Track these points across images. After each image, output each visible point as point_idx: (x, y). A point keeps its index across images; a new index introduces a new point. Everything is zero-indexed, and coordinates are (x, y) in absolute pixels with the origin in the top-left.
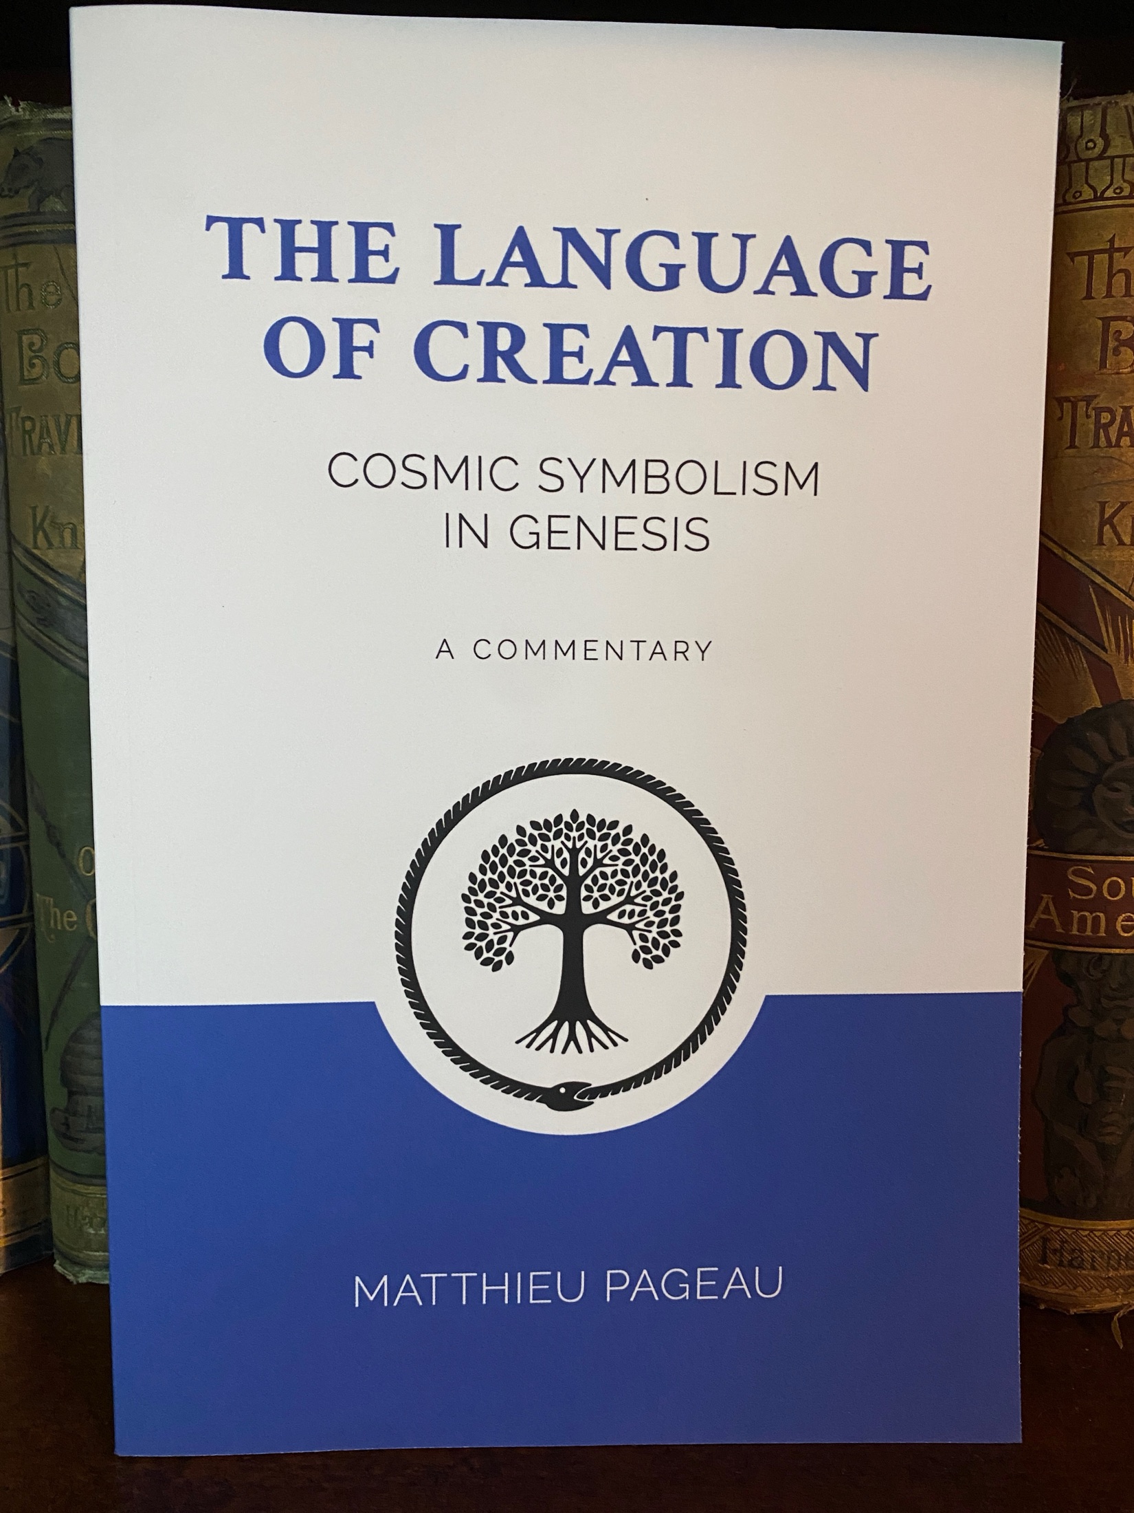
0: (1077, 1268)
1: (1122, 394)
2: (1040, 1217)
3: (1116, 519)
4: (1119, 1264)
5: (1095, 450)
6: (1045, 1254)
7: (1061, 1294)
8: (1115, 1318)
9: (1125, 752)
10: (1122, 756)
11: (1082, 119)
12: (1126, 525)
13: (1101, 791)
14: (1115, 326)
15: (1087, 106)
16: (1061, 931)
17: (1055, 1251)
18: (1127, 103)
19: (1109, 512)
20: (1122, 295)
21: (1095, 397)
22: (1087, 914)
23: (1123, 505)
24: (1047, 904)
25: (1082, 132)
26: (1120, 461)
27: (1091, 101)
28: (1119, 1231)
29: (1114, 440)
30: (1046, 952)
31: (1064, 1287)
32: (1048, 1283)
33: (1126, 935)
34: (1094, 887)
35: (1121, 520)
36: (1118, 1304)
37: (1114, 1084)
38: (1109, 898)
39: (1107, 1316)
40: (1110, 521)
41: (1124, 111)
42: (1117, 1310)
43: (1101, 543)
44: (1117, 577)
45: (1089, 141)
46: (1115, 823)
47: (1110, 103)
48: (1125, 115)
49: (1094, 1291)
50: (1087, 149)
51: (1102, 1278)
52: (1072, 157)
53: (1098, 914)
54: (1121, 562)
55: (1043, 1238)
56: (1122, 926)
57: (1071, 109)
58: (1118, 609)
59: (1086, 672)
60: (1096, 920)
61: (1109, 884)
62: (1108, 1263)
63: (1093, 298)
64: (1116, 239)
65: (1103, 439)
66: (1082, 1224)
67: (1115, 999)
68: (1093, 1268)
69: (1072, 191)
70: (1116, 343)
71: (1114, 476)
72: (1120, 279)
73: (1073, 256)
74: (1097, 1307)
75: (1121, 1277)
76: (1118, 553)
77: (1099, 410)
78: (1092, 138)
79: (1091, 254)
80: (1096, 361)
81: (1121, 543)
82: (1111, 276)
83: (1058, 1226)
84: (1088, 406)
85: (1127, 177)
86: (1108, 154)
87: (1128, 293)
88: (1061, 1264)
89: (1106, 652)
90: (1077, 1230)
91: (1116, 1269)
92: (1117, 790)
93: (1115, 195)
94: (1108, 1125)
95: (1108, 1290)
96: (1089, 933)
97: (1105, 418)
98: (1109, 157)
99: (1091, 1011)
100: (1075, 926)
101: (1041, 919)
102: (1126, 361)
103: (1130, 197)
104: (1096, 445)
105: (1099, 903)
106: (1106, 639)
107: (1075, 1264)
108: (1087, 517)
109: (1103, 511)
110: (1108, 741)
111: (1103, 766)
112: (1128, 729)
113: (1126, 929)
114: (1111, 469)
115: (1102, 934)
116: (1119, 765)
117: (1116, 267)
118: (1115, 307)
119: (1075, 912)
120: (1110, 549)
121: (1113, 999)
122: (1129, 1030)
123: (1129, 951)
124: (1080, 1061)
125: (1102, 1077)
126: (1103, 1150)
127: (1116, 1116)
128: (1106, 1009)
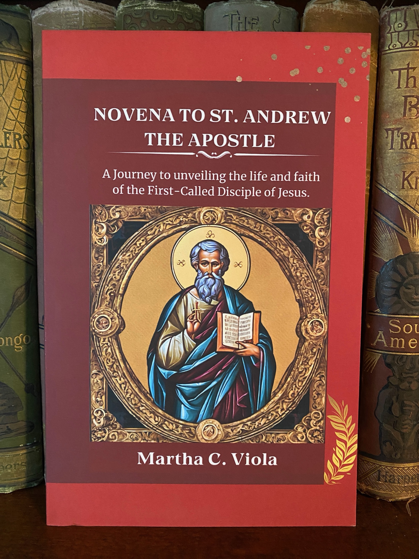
0: (392, 483)
1: (412, 127)
2: (378, 462)
3: (409, 178)
4: (409, 481)
5: (401, 150)
6: (379, 476)
7: (386, 494)
8: (408, 503)
9: (413, 273)
10: (411, 275)
11: (396, 15)
12: (414, 181)
13: (403, 289)
14: (409, 99)
15: (398, 10)
16: (386, 346)
17: (384, 476)
18: (414, 9)
19: (406, 175)
20: (413, 86)
21: (402, 128)
22: (397, 339)
23: (412, 172)
24: (381, 335)
25: (396, 20)
26: (411, 154)
27: (400, 8)
28: (409, 467)
29: (409, 146)
30: (380, 355)
31: (387, 490)
32: (381, 489)
33: (412, 348)
34: (400, 329)
35: (411, 178)
36: (409, 497)
37: (408, 408)
38: (406, 332)
39: (404, 502)
40: (407, 179)
41: (413, 12)
42: (408, 500)
43: (403, 188)
44: (410, 202)
45: (398, 24)
46: (408, 302)
47: (408, 8)
48: (414, 14)
49: (399, 492)
50: (399, 27)
51: (402, 486)
52: (392, 30)
53: (401, 339)
54: (412, 196)
55: (378, 471)
56: (411, 344)
57: (392, 11)
58: (410, 216)
59: (397, 241)
60: (401, 341)
61: (406, 327)
62: (405, 481)
63: (401, 88)
64: (410, 64)
65: (404, 146)
66: (394, 465)
67: (408, 373)
68: (399, 483)
69: (393, 44)
70: (410, 106)
71: (409, 160)
72: (411, 80)
73: (392, 71)
74: (400, 498)
75: (411, 486)
76: (411, 192)
77: (403, 134)
78: (401, 22)
79: (400, 70)
80: (402, 114)
81: (412, 188)
82: (408, 79)
83: (385, 466)
84: (398, 133)
85: (414, 39)
86: (408, 29)
87: (415, 86)
88: (386, 481)
89: (405, 232)
90: (392, 467)
91: (408, 483)
92: (409, 289)
93: (410, 46)
94: (406, 424)
95: (405, 492)
96: (398, 347)
97: (405, 137)
98: (407, 31)
99: (399, 378)
100: (392, 344)
101: (378, 341)
102: (414, 113)
103: (416, 46)
104: (402, 148)
105: (401, 335)
106: (405, 227)
107: (392, 481)
108: (398, 178)
109: (404, 175)
110: (406, 268)
111: (404, 279)
112: (414, 264)
113: (412, 345)
114: (407, 158)
115: (403, 347)
116: (410, 278)
117: (410, 75)
118: (409, 91)
119: (392, 339)
120: (407, 191)
121: (407, 373)
122: (414, 386)
123: (414, 354)
124: (394, 399)
125: (402, 405)
126: (403, 435)
127: (409, 421)
128: (404, 378)
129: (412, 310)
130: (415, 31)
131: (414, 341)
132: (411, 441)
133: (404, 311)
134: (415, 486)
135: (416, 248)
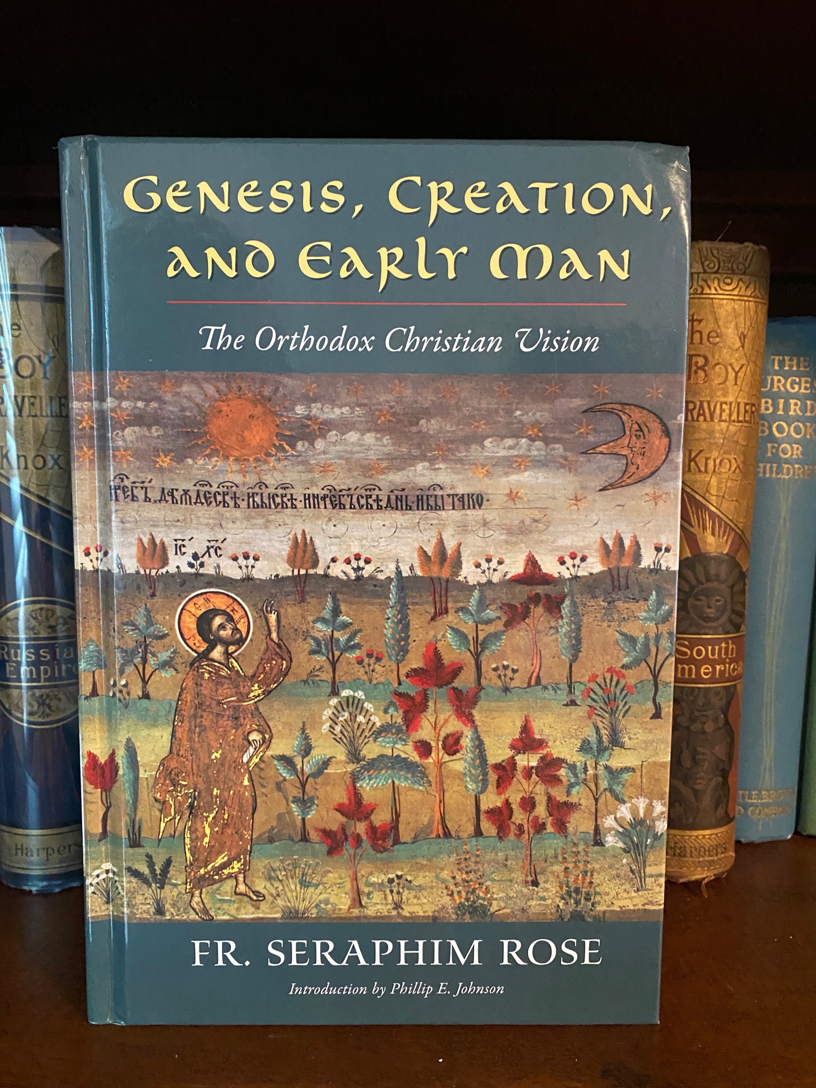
0: (683, 857)
1: (699, 394)
3: (697, 458)
4: (705, 854)
5: (687, 423)
8: (703, 884)
9: (704, 580)
10: (702, 583)
12: (702, 462)
13: (691, 601)
14: (694, 359)
17: (671, 848)
19: (693, 455)
20: (698, 342)
22: (686, 666)
23: (701, 451)
26: (698, 428)
28: (704, 836)
29: (695, 418)
31: (677, 867)
32: (668, 865)
33: (705, 677)
34: (689, 652)
35: (700, 459)
36: (704, 876)
37: (701, 757)
38: (697, 657)
39: (698, 883)
40: (694, 460)
42: (704, 879)
43: (689, 470)
44: (699, 489)
46: (700, 617)
49: (692, 869)
51: (696, 861)
53: (691, 666)
54: (700, 481)
56: (704, 672)
58: (700, 507)
59: (683, 538)
60: (690, 669)
61: (697, 650)
62: (699, 853)
64: (695, 315)
65: (690, 418)
68: (691, 856)
70: (696, 368)
71: (697, 436)
72: (697, 336)
74: (694, 878)
75: (707, 861)
76: (699, 476)
77: (688, 402)
81: (700, 471)
82: (693, 334)
83: (673, 834)
85: (700, 283)
87: (701, 343)
88: (674, 855)
89: (692, 526)
91: (704, 857)
92: (700, 600)
93: (694, 292)
94: (699, 779)
95: (699, 868)
96: (687, 676)
97: (691, 406)
99: (689, 718)
102: (701, 377)
103: (702, 293)
104: (686, 420)
105: (691, 661)
106: (693, 521)
107: (682, 855)
109: (690, 454)
110: (695, 574)
111: (692, 588)
112: (705, 568)
113: (706, 674)
114: (694, 433)
115: (693, 676)
116: (701, 587)
117: (696, 328)
118: (695, 349)
119: (680, 666)
120: (694, 474)
121: (700, 711)
122: (709, 727)
123: (708, 686)
124: (684, 745)
125: (695, 753)
126: (696, 792)
127: (702, 774)
128: (697, 717)
129: (704, 628)
130: (701, 275)
131: (708, 669)
132: (707, 801)
133: (694, 629)
134: (713, 861)
135: (708, 548)
